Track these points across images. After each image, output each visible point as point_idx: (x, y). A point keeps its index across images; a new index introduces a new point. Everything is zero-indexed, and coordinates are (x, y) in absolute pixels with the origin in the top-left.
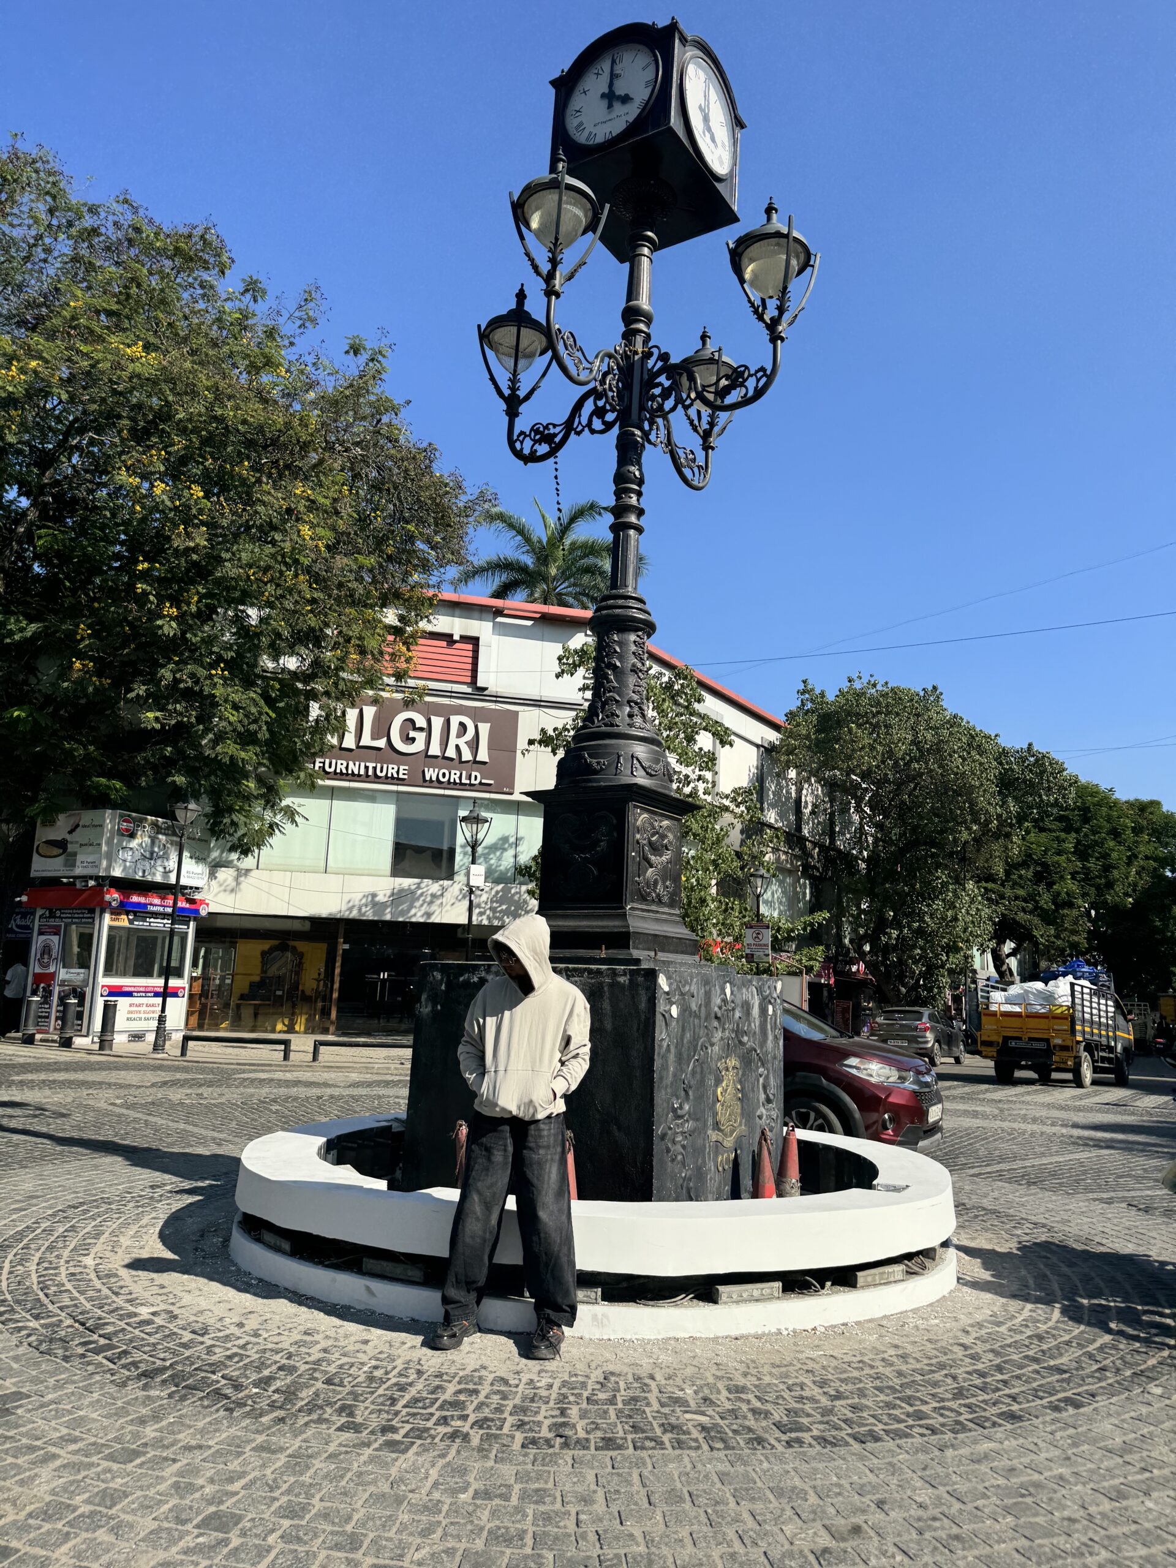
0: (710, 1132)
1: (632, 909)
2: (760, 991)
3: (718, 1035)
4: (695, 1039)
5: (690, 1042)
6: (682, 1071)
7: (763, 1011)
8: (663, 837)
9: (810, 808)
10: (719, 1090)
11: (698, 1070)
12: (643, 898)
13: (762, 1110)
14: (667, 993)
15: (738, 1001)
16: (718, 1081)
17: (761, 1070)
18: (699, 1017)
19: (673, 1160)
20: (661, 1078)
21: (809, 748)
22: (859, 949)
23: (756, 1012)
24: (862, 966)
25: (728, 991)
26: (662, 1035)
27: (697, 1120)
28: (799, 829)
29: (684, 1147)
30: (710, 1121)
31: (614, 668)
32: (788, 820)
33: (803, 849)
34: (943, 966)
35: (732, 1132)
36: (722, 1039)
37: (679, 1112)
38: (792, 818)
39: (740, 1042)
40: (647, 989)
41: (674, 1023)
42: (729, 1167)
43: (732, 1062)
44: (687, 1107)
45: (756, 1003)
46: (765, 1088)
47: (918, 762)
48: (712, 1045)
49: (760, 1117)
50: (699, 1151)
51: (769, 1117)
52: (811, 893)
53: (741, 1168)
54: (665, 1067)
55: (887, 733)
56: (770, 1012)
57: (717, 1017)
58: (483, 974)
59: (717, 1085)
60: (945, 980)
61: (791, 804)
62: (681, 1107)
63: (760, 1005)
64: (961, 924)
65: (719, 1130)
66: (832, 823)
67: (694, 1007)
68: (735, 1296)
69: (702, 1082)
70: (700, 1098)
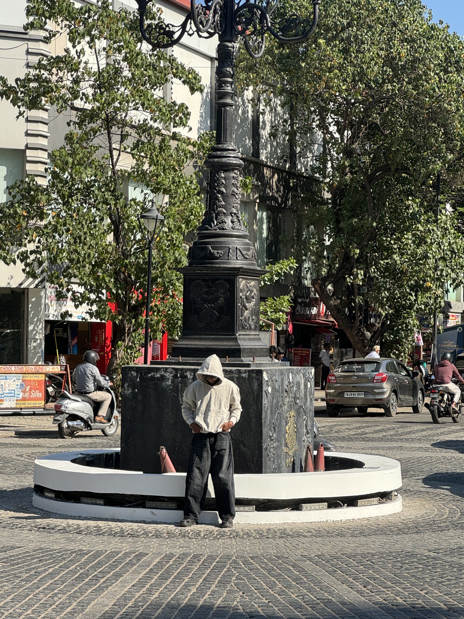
0: (283, 448)
1: (239, 335)
2: (304, 375)
3: (287, 400)
4: (278, 402)
5: (275, 404)
6: (273, 419)
7: (306, 386)
8: (252, 291)
9: (268, 128)
10: (287, 428)
11: (279, 418)
12: (243, 328)
13: (304, 438)
14: (267, 381)
15: (295, 382)
16: (287, 423)
17: (304, 417)
18: (279, 392)
19: (270, 460)
20: (265, 422)
21: (272, 64)
22: (322, 291)
23: (302, 387)
24: (323, 307)
25: (291, 377)
26: (265, 401)
27: (278, 442)
28: (256, 154)
29: (274, 454)
30: (283, 443)
31: (222, 193)
32: (244, 146)
33: (261, 177)
34: (411, 307)
35: (292, 448)
36: (288, 402)
37: (272, 438)
38: (249, 142)
39: (296, 403)
40: (258, 379)
41: (269, 396)
42: (291, 465)
43: (293, 413)
44: (275, 435)
45: (302, 382)
46: (306, 426)
47: (391, 82)
48: (284, 405)
49: (304, 441)
50: (279, 457)
51: (308, 441)
52: (269, 229)
53: (296, 466)
54: (266, 417)
55: (358, 51)
56: (309, 386)
57: (286, 391)
58: (163, 373)
59: (286, 425)
60: (413, 321)
61: (248, 125)
62: (272, 436)
63: (304, 383)
64: (431, 261)
65: (287, 447)
66: (292, 143)
67: (277, 387)
68: (309, 508)
69: (280, 423)
70: (280, 431)
